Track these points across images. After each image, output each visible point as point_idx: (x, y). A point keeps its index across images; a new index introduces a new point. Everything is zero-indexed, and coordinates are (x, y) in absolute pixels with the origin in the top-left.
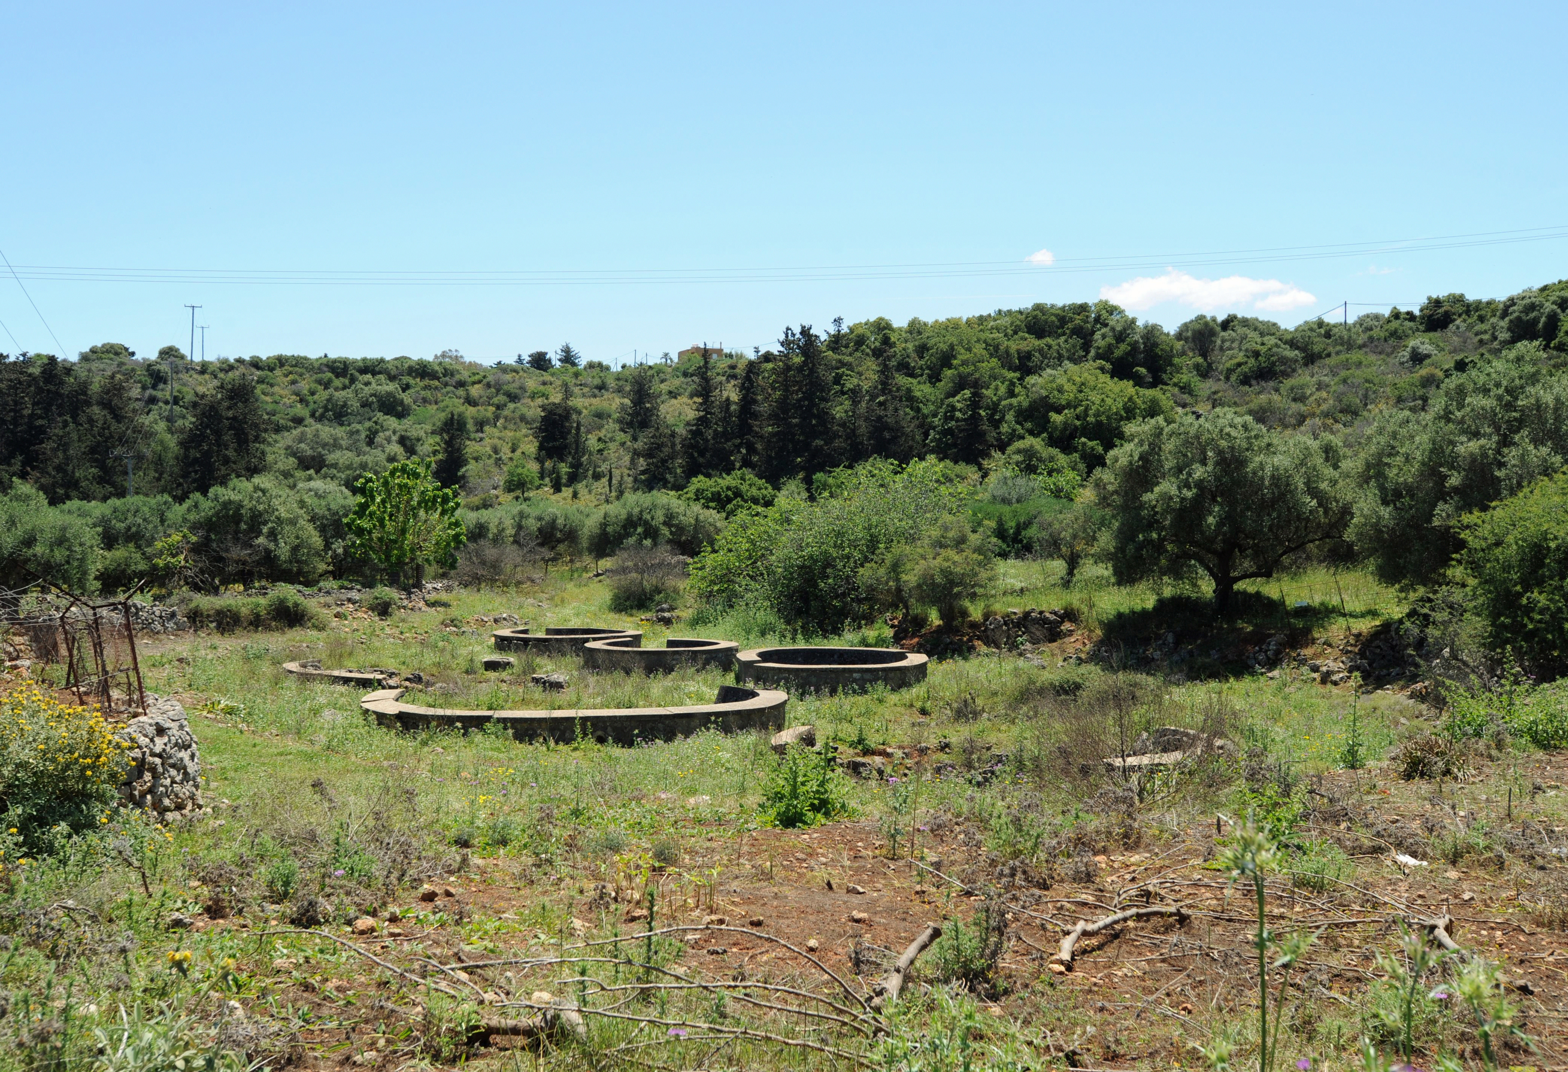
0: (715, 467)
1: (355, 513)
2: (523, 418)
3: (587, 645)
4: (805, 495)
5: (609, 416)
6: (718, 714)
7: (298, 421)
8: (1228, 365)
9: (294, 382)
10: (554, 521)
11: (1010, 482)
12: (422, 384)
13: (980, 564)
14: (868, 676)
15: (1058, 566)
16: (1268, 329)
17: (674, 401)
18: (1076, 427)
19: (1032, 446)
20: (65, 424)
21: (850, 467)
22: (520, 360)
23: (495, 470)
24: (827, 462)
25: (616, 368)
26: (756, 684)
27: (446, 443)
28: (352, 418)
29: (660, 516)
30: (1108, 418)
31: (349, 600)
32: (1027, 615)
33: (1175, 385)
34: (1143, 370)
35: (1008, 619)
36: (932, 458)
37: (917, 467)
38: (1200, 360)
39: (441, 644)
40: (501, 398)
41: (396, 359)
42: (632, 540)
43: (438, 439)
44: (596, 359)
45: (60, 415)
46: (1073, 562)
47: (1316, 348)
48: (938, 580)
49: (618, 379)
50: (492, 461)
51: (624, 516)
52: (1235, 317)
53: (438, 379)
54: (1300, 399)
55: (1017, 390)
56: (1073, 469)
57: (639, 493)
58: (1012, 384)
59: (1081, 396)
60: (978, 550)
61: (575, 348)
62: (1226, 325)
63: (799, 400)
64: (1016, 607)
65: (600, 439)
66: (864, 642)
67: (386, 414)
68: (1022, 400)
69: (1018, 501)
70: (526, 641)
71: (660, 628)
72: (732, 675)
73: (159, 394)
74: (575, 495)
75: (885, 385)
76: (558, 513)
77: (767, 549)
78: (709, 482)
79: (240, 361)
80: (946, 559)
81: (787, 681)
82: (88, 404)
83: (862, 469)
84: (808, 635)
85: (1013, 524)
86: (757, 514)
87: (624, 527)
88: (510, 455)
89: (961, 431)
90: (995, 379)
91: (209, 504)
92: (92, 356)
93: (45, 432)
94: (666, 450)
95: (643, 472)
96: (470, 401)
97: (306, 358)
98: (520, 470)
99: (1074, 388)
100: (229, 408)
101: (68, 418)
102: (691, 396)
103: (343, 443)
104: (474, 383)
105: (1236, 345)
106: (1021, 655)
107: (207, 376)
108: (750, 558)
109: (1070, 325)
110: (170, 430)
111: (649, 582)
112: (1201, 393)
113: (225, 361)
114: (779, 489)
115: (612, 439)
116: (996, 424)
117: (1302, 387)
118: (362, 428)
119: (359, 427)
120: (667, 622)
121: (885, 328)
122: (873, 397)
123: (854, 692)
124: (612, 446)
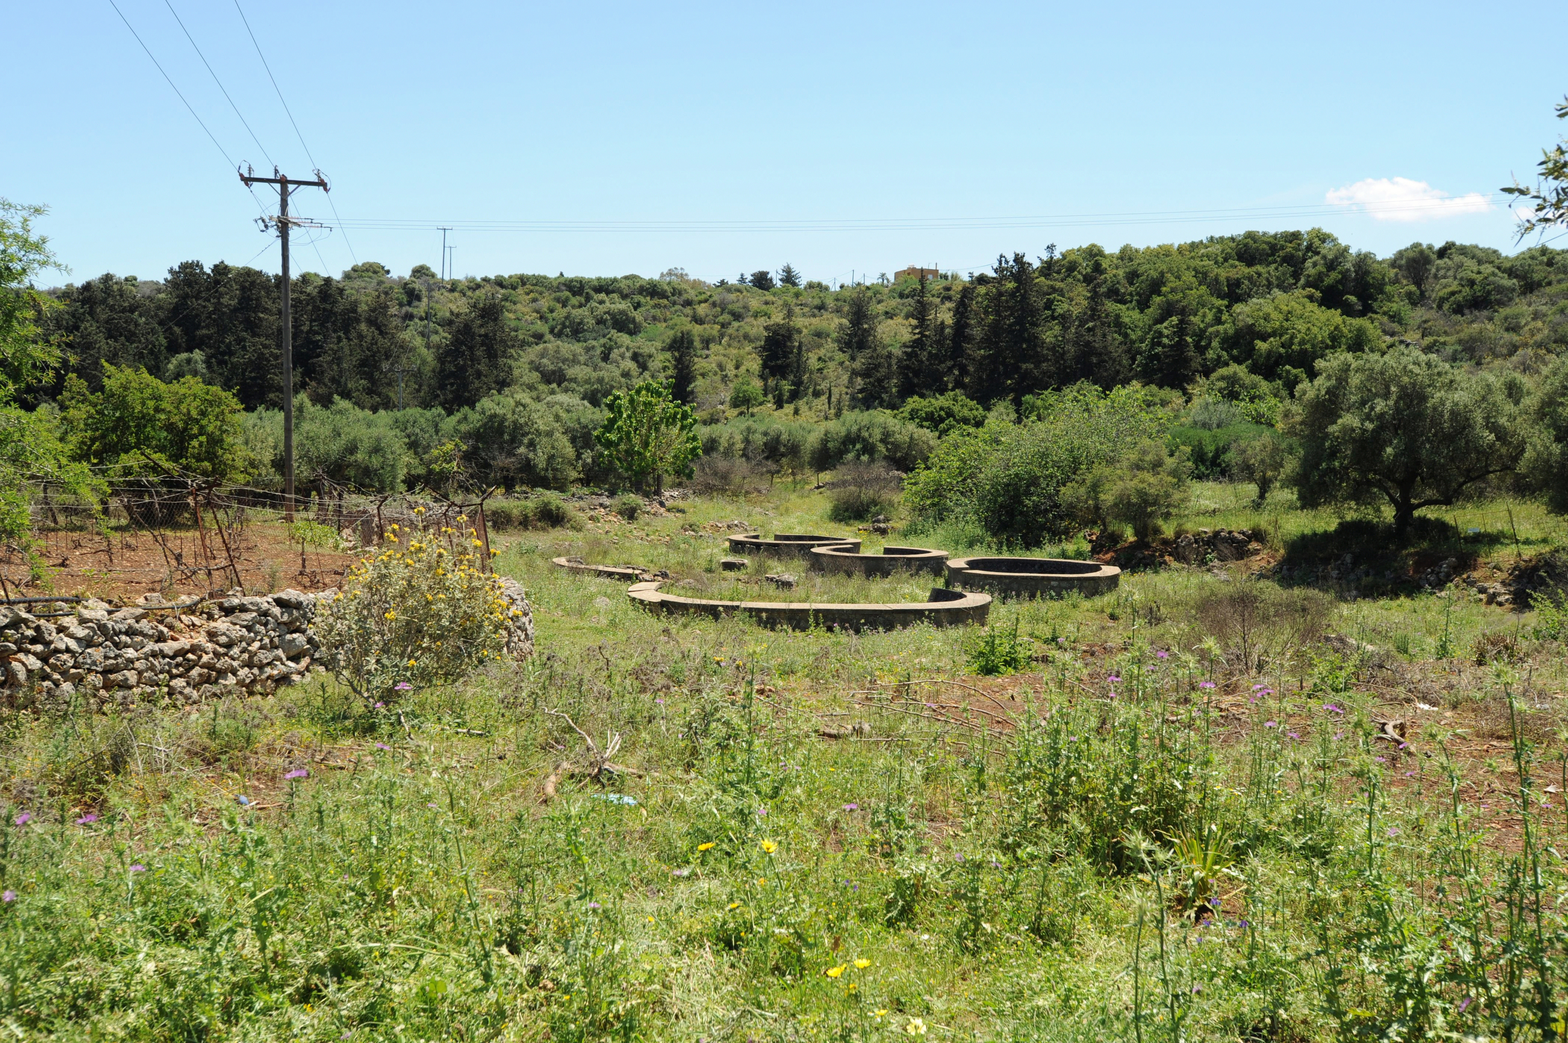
0: (929, 387)
1: (605, 427)
2: (746, 337)
3: (813, 550)
4: (1014, 416)
5: (828, 335)
6: (931, 611)
7: (539, 337)
8: (1441, 294)
9: (534, 300)
10: (779, 436)
11: (1211, 408)
12: (652, 303)
13: (1174, 486)
14: (1064, 584)
15: (1251, 489)
16: (1489, 257)
17: (890, 321)
18: (1280, 355)
19: (1235, 373)
20: (339, 339)
21: (1058, 389)
22: (742, 280)
23: (722, 386)
24: (1036, 385)
25: (835, 288)
26: (964, 587)
27: (676, 359)
28: (588, 335)
29: (877, 434)
30: (1313, 346)
31: (601, 505)
32: (1216, 534)
33: (1385, 313)
34: (1353, 299)
35: (1198, 538)
36: (1136, 385)
37: (1120, 393)
38: (1413, 288)
39: (682, 546)
40: (726, 317)
41: (626, 278)
42: (850, 456)
43: (668, 355)
44: (815, 280)
45: (335, 331)
46: (1265, 486)
47: (1536, 277)
48: (1134, 500)
49: (837, 300)
50: (718, 378)
51: (843, 433)
52: (1453, 244)
53: (667, 298)
54: (1513, 328)
55: (1224, 318)
56: (1276, 396)
57: (857, 411)
58: (1220, 311)
59: (1285, 324)
60: (1174, 473)
61: (796, 269)
62: (1443, 252)
63: (1010, 325)
64: (1207, 527)
65: (820, 359)
66: (1064, 554)
67: (619, 331)
68: (1227, 328)
69: (1219, 426)
70: (758, 546)
71: (876, 537)
72: (942, 580)
73: (415, 311)
74: (796, 412)
75: (1094, 312)
76: (783, 429)
77: (976, 467)
78: (924, 403)
79: (486, 280)
80: (1142, 481)
81: (991, 585)
82: (358, 321)
83: (1070, 392)
84: (1010, 546)
85: (1213, 448)
86: (969, 434)
87: (844, 443)
88: (734, 372)
89: (1167, 357)
90: (1203, 306)
91: (477, 416)
92: (356, 273)
93: (321, 347)
94: (883, 371)
95: (861, 391)
96: (697, 320)
97: (545, 278)
98: (745, 387)
99: (1281, 317)
100: (481, 326)
101: (341, 334)
102: (907, 317)
103: (582, 359)
104: (700, 302)
105: (1450, 273)
106: (1209, 570)
107: (456, 294)
108: (961, 474)
109: (1281, 253)
110: (428, 347)
111: (867, 494)
112: (1411, 322)
113: (473, 280)
114: (988, 409)
115: (831, 359)
116: (1201, 350)
117: (1517, 316)
118: (598, 344)
119: (594, 343)
120: (883, 532)
121: (1096, 255)
122: (1082, 323)
123: (1052, 598)
124: (832, 365)
